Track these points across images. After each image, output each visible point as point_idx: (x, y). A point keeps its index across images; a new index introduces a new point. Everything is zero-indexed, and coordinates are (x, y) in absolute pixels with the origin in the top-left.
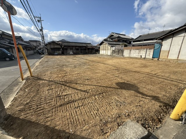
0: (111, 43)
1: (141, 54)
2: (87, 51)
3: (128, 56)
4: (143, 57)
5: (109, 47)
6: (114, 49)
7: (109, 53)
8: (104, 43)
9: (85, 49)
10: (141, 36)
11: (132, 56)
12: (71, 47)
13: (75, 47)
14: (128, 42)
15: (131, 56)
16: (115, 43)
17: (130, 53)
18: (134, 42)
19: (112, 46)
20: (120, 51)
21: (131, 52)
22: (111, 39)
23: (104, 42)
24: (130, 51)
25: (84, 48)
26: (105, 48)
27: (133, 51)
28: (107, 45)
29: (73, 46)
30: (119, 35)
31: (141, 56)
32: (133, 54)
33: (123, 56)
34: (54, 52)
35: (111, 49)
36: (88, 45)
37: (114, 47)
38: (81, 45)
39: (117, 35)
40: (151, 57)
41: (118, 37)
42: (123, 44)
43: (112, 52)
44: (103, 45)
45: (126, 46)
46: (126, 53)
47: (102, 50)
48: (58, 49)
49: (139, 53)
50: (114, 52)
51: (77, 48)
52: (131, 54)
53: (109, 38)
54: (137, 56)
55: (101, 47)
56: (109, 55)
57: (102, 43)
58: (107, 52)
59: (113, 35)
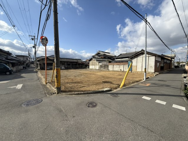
0: (98, 59)
1: (121, 69)
2: (77, 66)
3: (112, 70)
4: (122, 70)
5: (97, 63)
6: (101, 65)
7: (97, 67)
8: (93, 60)
9: (76, 65)
10: (121, 54)
11: (115, 70)
12: (63, 63)
13: (66, 63)
14: (111, 59)
15: (114, 70)
16: (101, 60)
17: (113, 67)
18: (117, 59)
19: (99, 62)
20: (106, 66)
21: (114, 67)
22: (98, 56)
24: (113, 66)
25: (75, 63)
26: (93, 63)
27: (115, 66)
28: (95, 61)
29: (65, 62)
30: (105, 53)
31: (121, 70)
32: (115, 68)
33: (108, 70)
35: (99, 65)
36: (79, 61)
37: (101, 63)
38: (72, 61)
39: (103, 53)
40: (127, 70)
41: (104, 55)
42: (108, 61)
44: (92, 61)
45: (110, 62)
46: (111, 67)
47: (91, 65)
48: (51, 64)
49: (119, 68)
50: (101, 66)
51: (69, 63)
52: (114, 68)
53: (96, 55)
54: (118, 70)
55: (90, 62)
56: (97, 69)
57: (91, 60)
58: (95, 67)
59: (99, 53)
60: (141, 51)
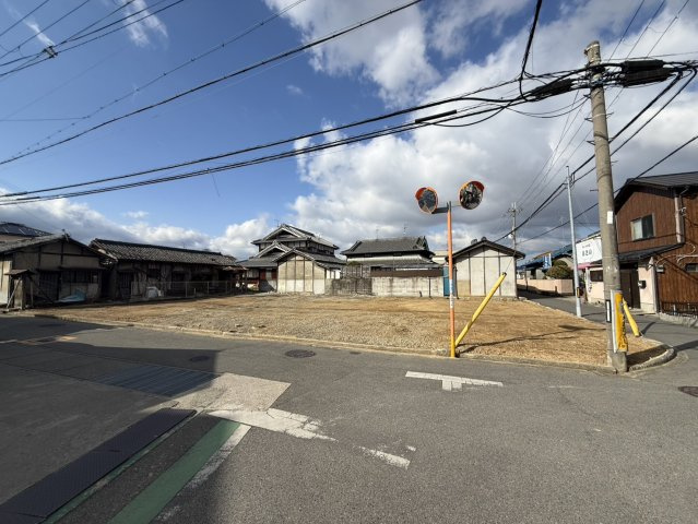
1: (420, 289)
2: (215, 282)
3: (386, 294)
4: (425, 294)
5: (319, 271)
6: (338, 277)
7: (320, 287)
8: (297, 258)
9: (210, 277)
11: (399, 294)
12: (153, 267)
13: (169, 267)
15: (395, 294)
17: (391, 286)
18: (350, 256)
20: (361, 281)
21: (394, 284)
22: (285, 244)
23: (296, 255)
24: (391, 281)
25: (206, 271)
26: (299, 272)
27: (397, 282)
28: (309, 263)
31: (420, 292)
32: (398, 289)
33: (371, 294)
34: (59, 289)
35: (328, 277)
37: (337, 271)
39: (302, 234)
40: (441, 293)
41: (309, 240)
43: (333, 285)
44: (290, 264)
46: (380, 286)
47: (286, 278)
48: (83, 276)
49: (413, 287)
50: (336, 285)
51: (178, 269)
52: (394, 289)
53: (273, 238)
54: (410, 294)
55: (282, 267)
56: (319, 296)
58: (310, 286)
59: (284, 233)
60: (482, 241)
